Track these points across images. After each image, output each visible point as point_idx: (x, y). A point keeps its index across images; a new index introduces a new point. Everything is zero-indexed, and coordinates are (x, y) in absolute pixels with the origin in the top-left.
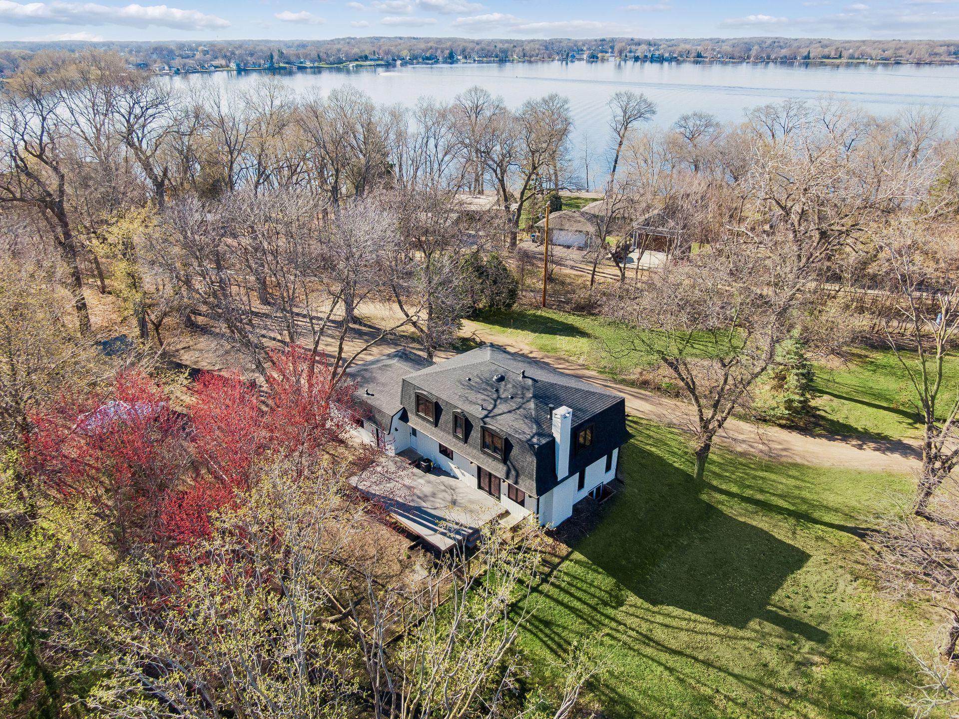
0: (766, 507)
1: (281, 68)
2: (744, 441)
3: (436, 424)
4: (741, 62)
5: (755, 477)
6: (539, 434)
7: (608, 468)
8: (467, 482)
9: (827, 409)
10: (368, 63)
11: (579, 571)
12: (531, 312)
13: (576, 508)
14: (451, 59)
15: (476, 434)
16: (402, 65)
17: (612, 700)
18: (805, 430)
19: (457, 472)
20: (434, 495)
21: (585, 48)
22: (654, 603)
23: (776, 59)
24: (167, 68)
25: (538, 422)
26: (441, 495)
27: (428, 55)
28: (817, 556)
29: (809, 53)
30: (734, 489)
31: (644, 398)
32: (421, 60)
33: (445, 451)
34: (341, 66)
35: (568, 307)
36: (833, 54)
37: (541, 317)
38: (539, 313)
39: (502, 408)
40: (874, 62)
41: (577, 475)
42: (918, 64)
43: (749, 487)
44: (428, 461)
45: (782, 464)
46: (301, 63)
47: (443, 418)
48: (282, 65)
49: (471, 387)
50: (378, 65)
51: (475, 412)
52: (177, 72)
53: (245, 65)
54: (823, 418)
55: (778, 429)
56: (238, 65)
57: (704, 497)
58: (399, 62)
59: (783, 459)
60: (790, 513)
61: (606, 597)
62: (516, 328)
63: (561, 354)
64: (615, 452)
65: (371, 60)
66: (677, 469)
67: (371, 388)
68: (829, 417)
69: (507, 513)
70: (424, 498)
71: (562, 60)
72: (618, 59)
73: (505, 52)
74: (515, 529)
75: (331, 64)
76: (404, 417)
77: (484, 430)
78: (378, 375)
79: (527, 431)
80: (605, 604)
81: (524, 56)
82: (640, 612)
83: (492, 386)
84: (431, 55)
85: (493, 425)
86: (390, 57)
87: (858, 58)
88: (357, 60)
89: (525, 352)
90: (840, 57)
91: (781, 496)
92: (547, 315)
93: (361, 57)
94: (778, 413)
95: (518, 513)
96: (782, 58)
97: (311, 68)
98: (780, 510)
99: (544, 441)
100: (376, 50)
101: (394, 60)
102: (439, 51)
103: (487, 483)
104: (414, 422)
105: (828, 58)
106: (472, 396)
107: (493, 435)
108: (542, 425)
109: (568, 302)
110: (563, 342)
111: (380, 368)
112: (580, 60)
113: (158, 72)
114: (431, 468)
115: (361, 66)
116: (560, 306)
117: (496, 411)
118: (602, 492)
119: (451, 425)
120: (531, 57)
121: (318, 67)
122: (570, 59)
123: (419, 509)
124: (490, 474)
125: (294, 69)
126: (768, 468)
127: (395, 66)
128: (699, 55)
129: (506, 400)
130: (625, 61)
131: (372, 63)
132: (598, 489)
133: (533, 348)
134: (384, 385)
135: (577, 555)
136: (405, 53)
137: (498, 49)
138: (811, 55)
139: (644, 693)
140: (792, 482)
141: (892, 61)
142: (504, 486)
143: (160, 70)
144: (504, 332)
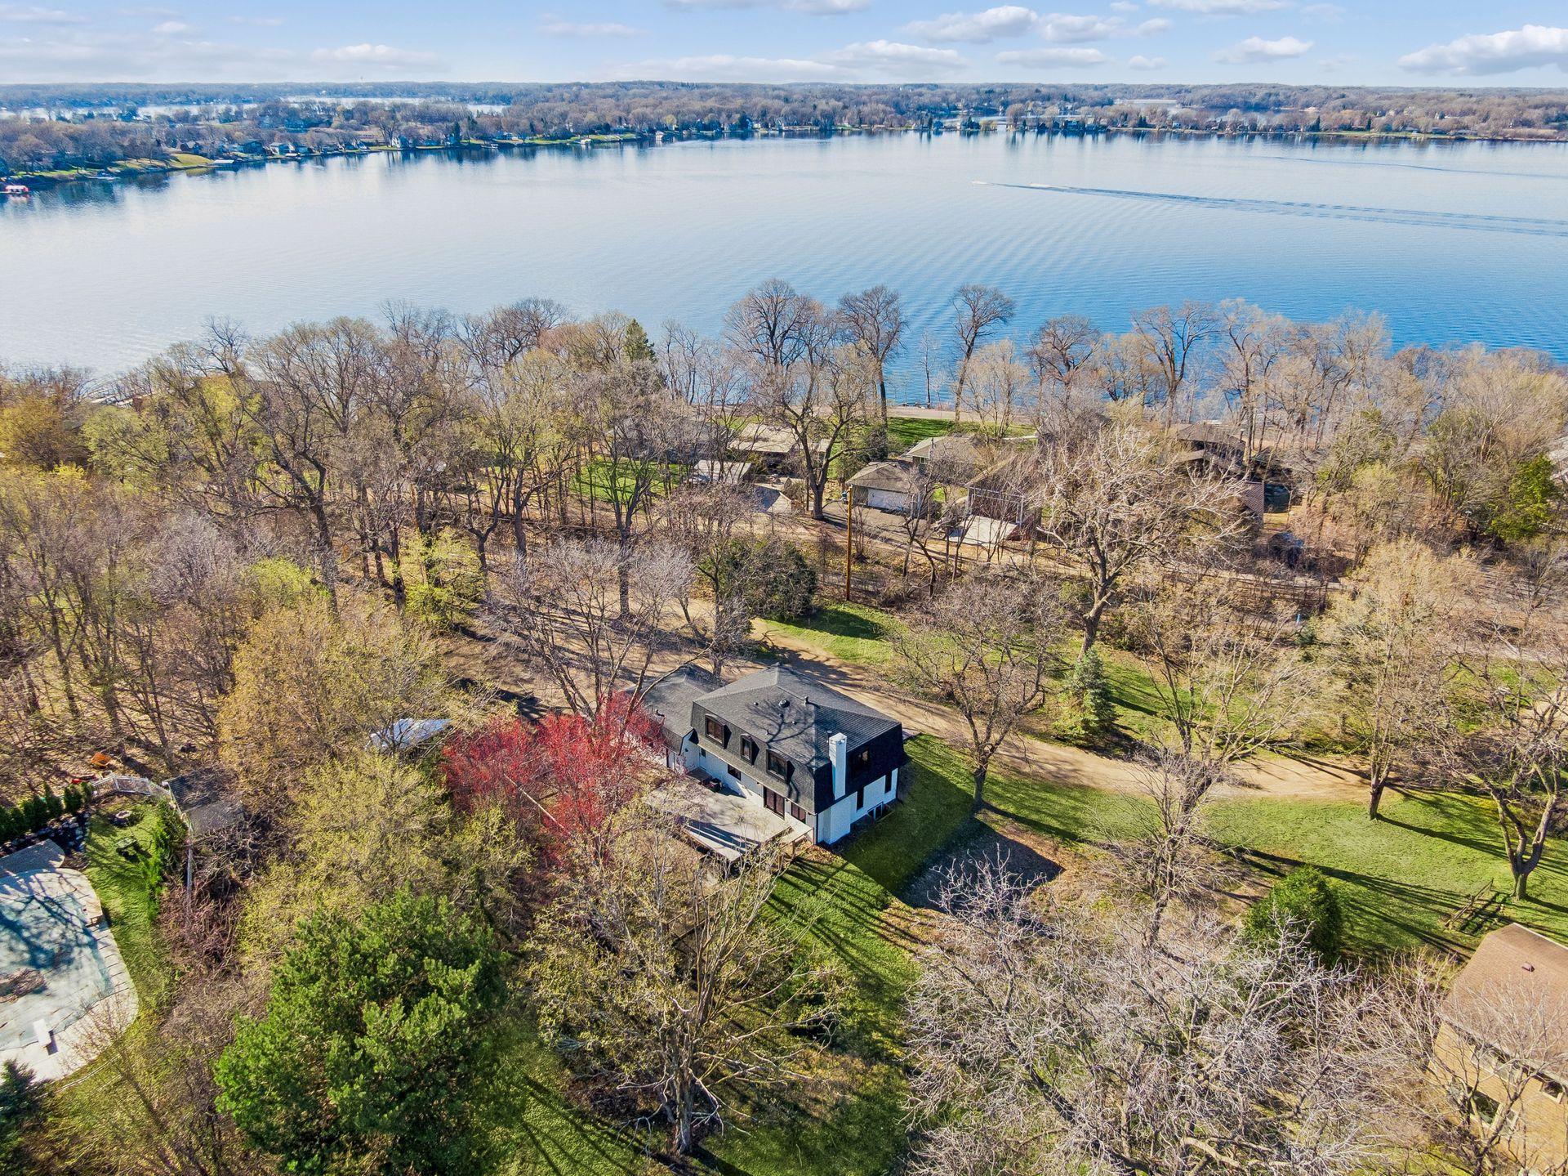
0: (1037, 826)
1: (471, 147)
2: (1035, 762)
3: (725, 746)
4: (1208, 136)
5: (1036, 798)
6: (818, 758)
7: (888, 788)
8: (754, 801)
9: (1135, 727)
10: (611, 137)
11: (851, 879)
12: (833, 607)
13: (854, 826)
14: (742, 130)
15: (762, 757)
16: (664, 140)
17: (867, 975)
18: (1102, 752)
19: (745, 791)
20: (722, 813)
21: (960, 105)
22: (915, 907)
23: (1265, 129)
24: (292, 148)
25: (817, 748)
26: (729, 813)
27: (706, 121)
28: (1071, 870)
29: (1318, 121)
30: (1012, 810)
31: (942, 715)
32: (694, 131)
33: (733, 772)
34: (567, 142)
35: (874, 602)
36: (1357, 124)
37: (844, 613)
38: (841, 608)
39: (786, 733)
40: (1422, 137)
41: (855, 794)
42: (1493, 141)
43: (1027, 808)
44: (717, 780)
45: (1066, 785)
46: (504, 138)
47: (731, 741)
48: (473, 141)
49: (757, 712)
50: (626, 141)
51: (762, 736)
52: (309, 155)
53: (416, 142)
54: (1128, 738)
55: (1075, 749)
56: (404, 142)
57: (980, 817)
58: (659, 136)
59: (1071, 781)
60: (1058, 832)
61: (873, 900)
62: (814, 628)
63: (861, 662)
64: (895, 773)
65: (616, 132)
66: (959, 790)
67: (661, 708)
68: (1135, 736)
69: (791, 830)
70: (714, 815)
71: (921, 130)
72: (1012, 129)
73: (830, 116)
74: (796, 845)
75: (552, 138)
76: (694, 738)
77: (770, 754)
78: (666, 694)
79: (807, 755)
80: (872, 906)
81: (861, 122)
82: (901, 913)
83: (777, 711)
84: (712, 122)
85: (777, 749)
86: (645, 127)
87: (1397, 131)
88: (592, 132)
89: (821, 659)
90: (1369, 127)
91: (1054, 817)
92: (852, 612)
93: (599, 128)
94: (1074, 732)
95: (801, 830)
96: (1275, 129)
97: (519, 146)
98: (1049, 829)
99: (821, 764)
100: (624, 114)
101: (653, 131)
102: (724, 115)
103: (772, 801)
104: (704, 743)
105: (1350, 129)
106: (759, 720)
107: (778, 758)
108: (820, 749)
109: (875, 594)
110: (865, 648)
111: (669, 687)
112: (951, 129)
113: (278, 155)
114: (721, 788)
115: (599, 142)
116: (867, 598)
117: (781, 736)
118: (882, 811)
119: (739, 747)
120: (872, 124)
121: (531, 145)
122: (934, 129)
123: (709, 825)
124: (775, 795)
125: (494, 147)
126: (1050, 789)
127: (652, 143)
128: (1142, 123)
129: (789, 725)
130: (1023, 132)
131: (617, 137)
132: (878, 809)
133: (831, 655)
134: (674, 705)
135: (851, 867)
136: (670, 120)
137: (818, 112)
138: (1322, 125)
139: (894, 971)
140: (1072, 803)
141: (1451, 135)
142: (788, 805)
143: (282, 152)
144: (799, 634)
